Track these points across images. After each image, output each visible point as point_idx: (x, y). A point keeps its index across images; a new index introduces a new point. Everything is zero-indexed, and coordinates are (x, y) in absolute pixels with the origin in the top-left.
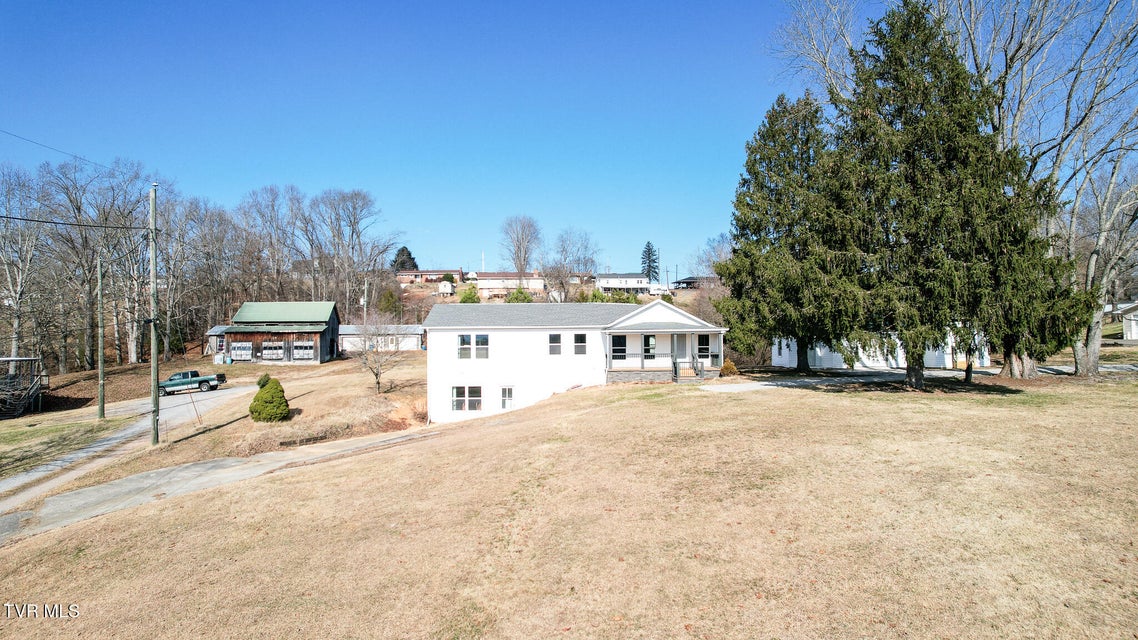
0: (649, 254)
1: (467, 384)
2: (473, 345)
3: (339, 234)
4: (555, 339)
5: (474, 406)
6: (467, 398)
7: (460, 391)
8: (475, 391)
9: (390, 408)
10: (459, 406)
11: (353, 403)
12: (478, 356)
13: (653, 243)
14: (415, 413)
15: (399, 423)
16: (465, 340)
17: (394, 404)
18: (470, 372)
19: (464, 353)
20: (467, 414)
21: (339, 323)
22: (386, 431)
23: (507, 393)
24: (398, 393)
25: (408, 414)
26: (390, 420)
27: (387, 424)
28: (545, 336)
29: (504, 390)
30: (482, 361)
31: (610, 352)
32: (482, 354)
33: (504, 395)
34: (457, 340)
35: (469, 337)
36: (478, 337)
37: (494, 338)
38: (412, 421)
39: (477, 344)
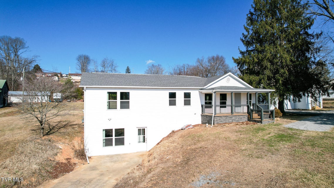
0: (128, 70)
1: (114, 126)
2: (119, 100)
3: (9, 55)
4: (173, 96)
6: (114, 137)
7: (108, 133)
8: (120, 132)
9: (55, 151)
10: (108, 143)
11: (20, 149)
12: (122, 107)
13: (129, 67)
14: (76, 151)
15: (65, 164)
16: (112, 96)
17: (57, 145)
19: (111, 106)
20: (114, 150)
21: (8, 90)
22: (56, 177)
23: (142, 132)
24: (57, 134)
25: (71, 154)
26: (58, 163)
27: (55, 168)
29: (139, 130)
30: (125, 111)
31: (204, 104)
32: (125, 105)
33: (139, 134)
34: (106, 96)
35: (116, 93)
36: (122, 94)
37: (133, 94)
38: (75, 160)
39: (121, 98)
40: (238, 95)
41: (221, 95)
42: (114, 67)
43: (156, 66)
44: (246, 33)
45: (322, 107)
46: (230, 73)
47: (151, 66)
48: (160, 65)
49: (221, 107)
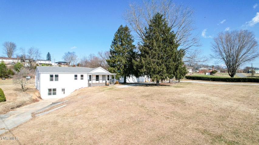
0: (49, 55)
1: (52, 88)
2: (54, 78)
4: (76, 76)
5: (54, 94)
6: (52, 92)
7: (50, 90)
8: (55, 90)
10: (50, 94)
12: (55, 80)
13: (50, 53)
15: (36, 100)
16: (52, 76)
18: (53, 85)
19: (52, 80)
20: (52, 96)
23: (63, 90)
26: (33, 99)
28: (73, 75)
29: (62, 89)
30: (56, 82)
31: (89, 79)
32: (57, 80)
33: (62, 91)
34: (49, 76)
35: (53, 75)
36: (55, 75)
37: (60, 75)
38: (38, 99)
39: (55, 77)
40: (104, 76)
41: (96, 76)
42: (38, 54)
43: (71, 53)
44: (111, 49)
45: (150, 81)
46: (100, 67)
47: (67, 53)
48: (74, 52)
49: (96, 80)
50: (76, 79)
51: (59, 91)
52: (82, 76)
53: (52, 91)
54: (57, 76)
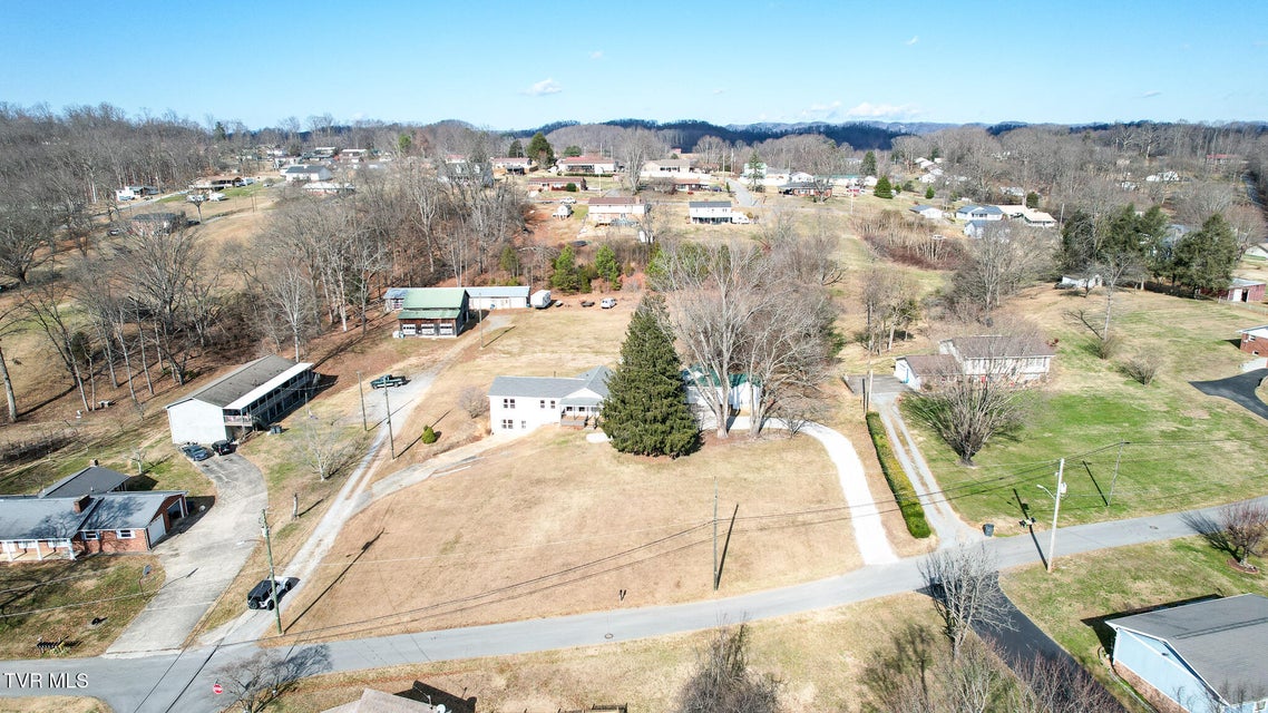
1: (507, 418)
4: (542, 402)
7: (504, 421)
8: (511, 422)
10: (504, 427)
16: (506, 401)
18: (508, 414)
19: (506, 407)
20: (508, 431)
23: (523, 423)
25: (483, 431)
29: (521, 422)
30: (513, 410)
32: (513, 407)
34: (502, 400)
37: (518, 401)
50: (543, 407)
51: (517, 424)
52: (553, 402)
53: (508, 424)
54: (512, 401)
